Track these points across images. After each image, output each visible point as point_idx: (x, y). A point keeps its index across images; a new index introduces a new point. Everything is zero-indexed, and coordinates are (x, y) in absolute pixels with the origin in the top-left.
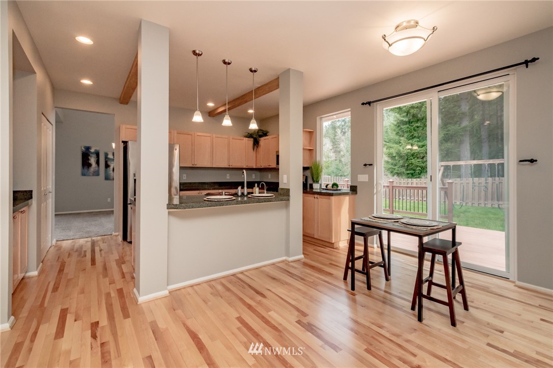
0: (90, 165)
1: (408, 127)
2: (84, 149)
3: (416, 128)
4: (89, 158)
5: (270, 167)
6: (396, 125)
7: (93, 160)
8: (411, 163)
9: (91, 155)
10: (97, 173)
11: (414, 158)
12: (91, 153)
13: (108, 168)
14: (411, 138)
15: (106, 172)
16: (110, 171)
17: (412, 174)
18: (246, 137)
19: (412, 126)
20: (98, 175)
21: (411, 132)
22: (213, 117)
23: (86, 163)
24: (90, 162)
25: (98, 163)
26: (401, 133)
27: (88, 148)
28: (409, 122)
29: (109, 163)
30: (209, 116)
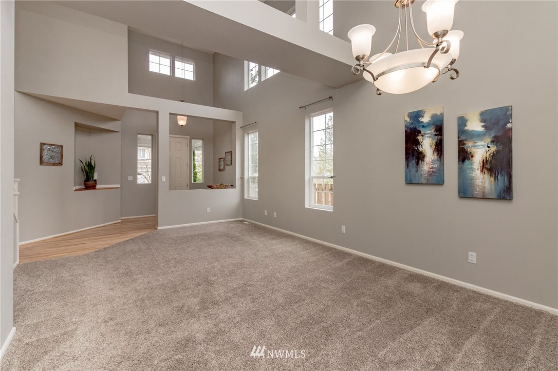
0: (420, 157)
2: (408, 120)
4: (420, 138)
7: (427, 144)
9: (423, 131)
10: (437, 179)
12: (423, 127)
13: (467, 162)
15: (462, 173)
16: (473, 170)
20: (441, 183)
23: (413, 153)
24: (420, 149)
25: (439, 148)
27: (416, 116)
29: (469, 145)
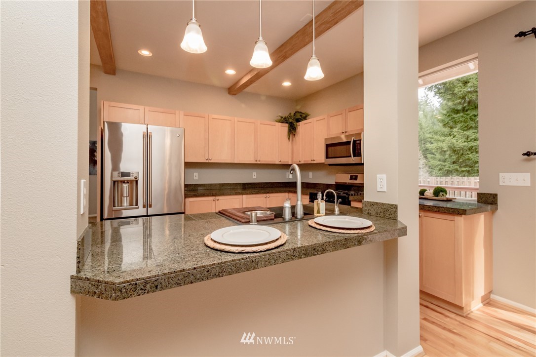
1: (462, 117)
3: (473, 117)
5: (315, 162)
6: (446, 115)
8: (468, 159)
11: (472, 153)
14: (466, 129)
17: (468, 171)
18: (280, 122)
19: (468, 115)
21: (465, 122)
22: (235, 95)
26: (451, 124)
28: (464, 110)
30: (229, 93)
